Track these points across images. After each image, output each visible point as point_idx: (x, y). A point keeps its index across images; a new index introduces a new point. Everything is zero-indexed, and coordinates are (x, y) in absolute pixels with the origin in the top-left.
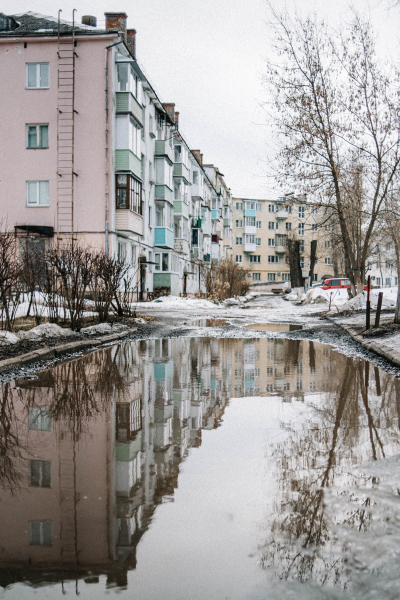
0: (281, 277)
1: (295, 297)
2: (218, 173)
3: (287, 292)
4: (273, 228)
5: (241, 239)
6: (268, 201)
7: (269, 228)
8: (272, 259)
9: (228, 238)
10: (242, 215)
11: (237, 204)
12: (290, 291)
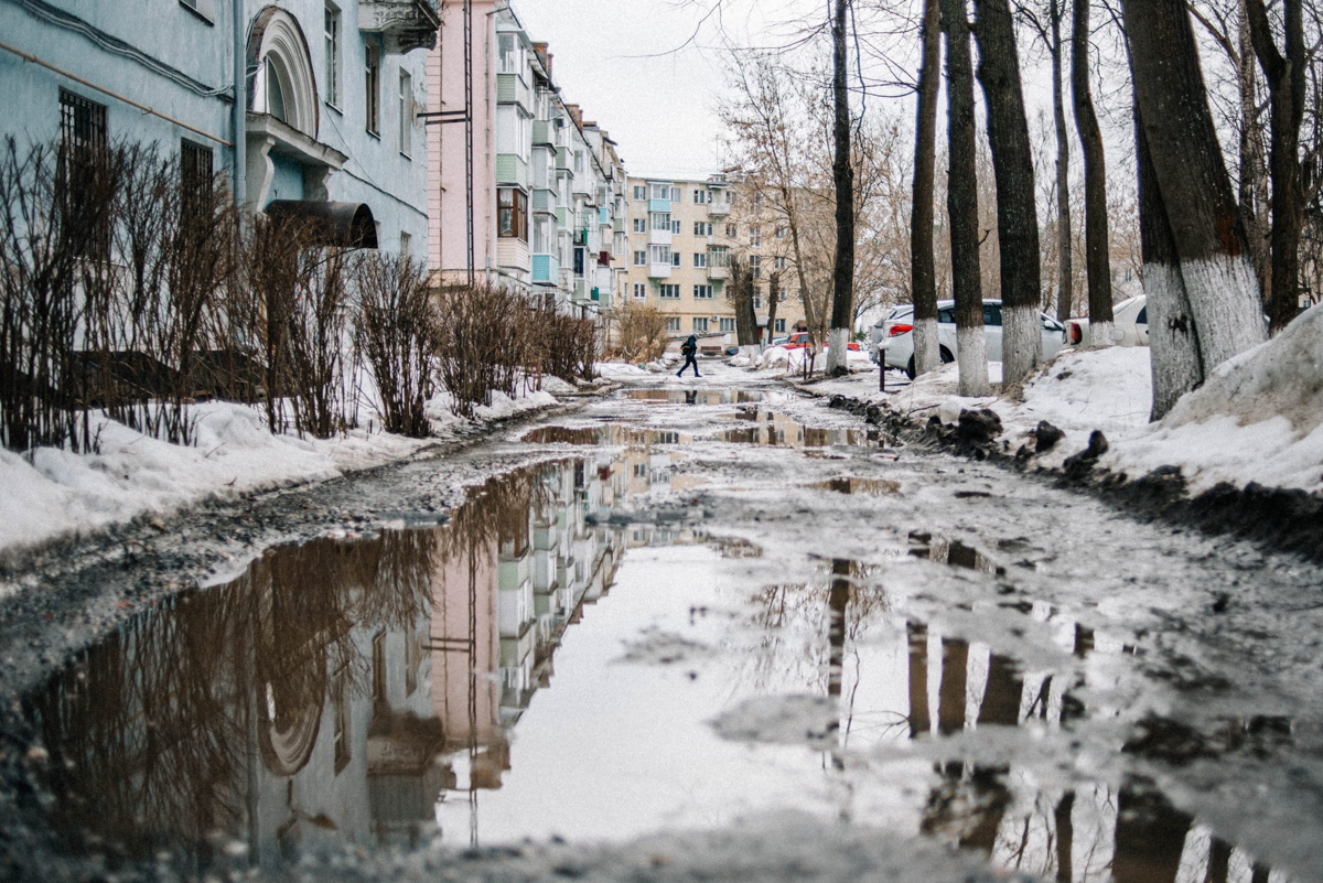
0: (718, 324)
1: (745, 360)
2: (606, 139)
3: (729, 353)
4: (702, 233)
5: (643, 254)
6: (694, 183)
7: (696, 233)
8: (700, 292)
9: (622, 256)
10: (645, 210)
11: (636, 188)
12: (736, 351)
